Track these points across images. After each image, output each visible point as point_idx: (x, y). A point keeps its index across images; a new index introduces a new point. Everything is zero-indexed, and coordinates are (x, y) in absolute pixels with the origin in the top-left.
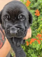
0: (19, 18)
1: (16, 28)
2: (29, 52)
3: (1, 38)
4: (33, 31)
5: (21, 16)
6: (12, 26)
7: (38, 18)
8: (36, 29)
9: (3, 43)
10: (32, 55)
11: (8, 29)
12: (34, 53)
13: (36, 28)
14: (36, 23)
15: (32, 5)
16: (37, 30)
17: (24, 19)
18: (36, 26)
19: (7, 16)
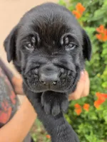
0: (62, 42)
1: (55, 68)
2: (79, 131)
3: (8, 98)
4: (91, 79)
5: (67, 39)
6: (45, 63)
7: (104, 46)
8: (97, 73)
9: (13, 109)
10: (88, 137)
11: (36, 71)
12: (94, 133)
13: (96, 70)
14: (98, 58)
15: (87, 15)
16: (99, 75)
17: (73, 48)
18: (96, 68)
19: (34, 38)
